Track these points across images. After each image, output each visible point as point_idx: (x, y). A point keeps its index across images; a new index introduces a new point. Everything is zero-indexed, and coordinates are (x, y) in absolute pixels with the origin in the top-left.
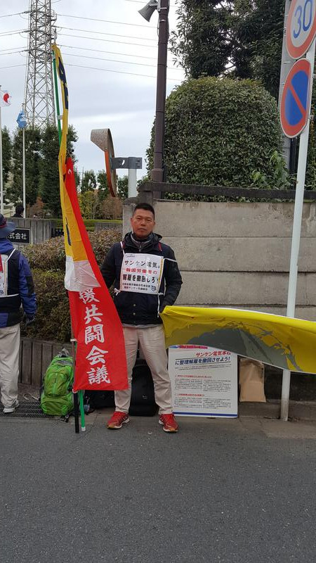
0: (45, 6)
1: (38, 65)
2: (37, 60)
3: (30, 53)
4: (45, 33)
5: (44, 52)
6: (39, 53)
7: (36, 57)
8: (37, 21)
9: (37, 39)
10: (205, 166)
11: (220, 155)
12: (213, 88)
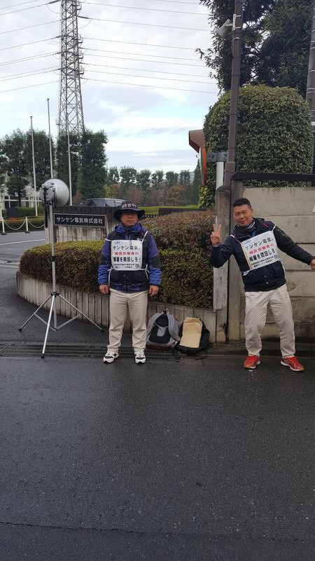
0: (73, 31)
1: (68, 81)
2: (68, 77)
3: (62, 71)
4: (74, 54)
5: (74, 70)
6: (70, 71)
7: (67, 75)
8: (67, 44)
9: (67, 59)
10: (252, 158)
11: (265, 149)
12: (258, 94)
